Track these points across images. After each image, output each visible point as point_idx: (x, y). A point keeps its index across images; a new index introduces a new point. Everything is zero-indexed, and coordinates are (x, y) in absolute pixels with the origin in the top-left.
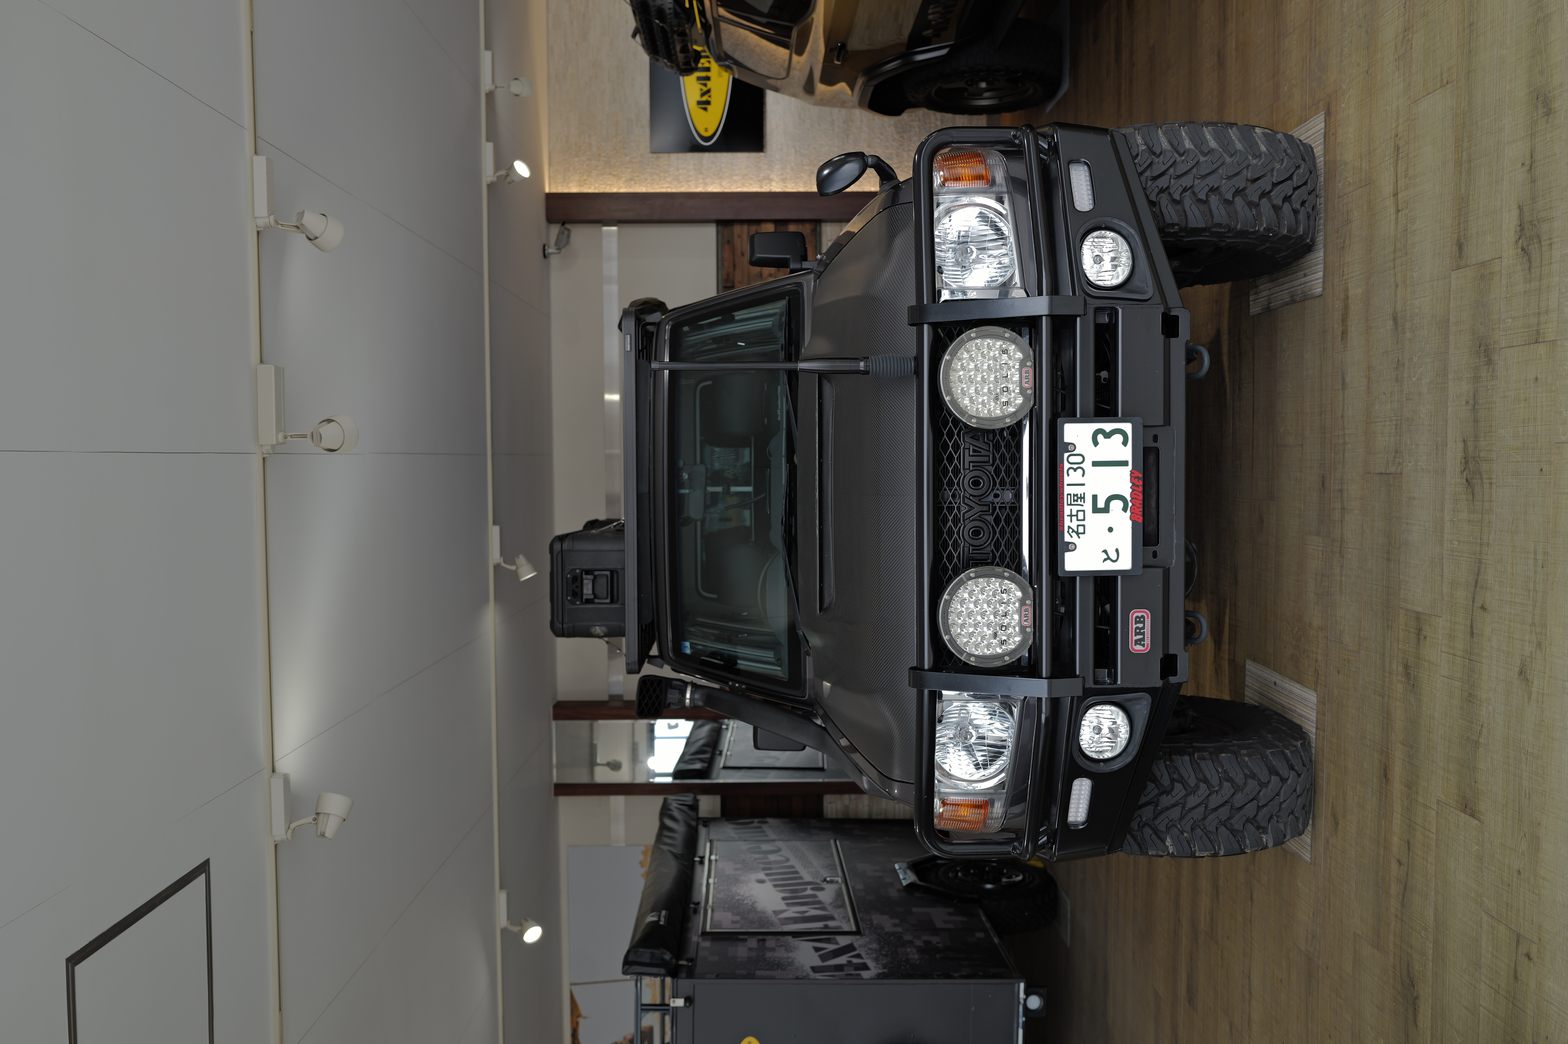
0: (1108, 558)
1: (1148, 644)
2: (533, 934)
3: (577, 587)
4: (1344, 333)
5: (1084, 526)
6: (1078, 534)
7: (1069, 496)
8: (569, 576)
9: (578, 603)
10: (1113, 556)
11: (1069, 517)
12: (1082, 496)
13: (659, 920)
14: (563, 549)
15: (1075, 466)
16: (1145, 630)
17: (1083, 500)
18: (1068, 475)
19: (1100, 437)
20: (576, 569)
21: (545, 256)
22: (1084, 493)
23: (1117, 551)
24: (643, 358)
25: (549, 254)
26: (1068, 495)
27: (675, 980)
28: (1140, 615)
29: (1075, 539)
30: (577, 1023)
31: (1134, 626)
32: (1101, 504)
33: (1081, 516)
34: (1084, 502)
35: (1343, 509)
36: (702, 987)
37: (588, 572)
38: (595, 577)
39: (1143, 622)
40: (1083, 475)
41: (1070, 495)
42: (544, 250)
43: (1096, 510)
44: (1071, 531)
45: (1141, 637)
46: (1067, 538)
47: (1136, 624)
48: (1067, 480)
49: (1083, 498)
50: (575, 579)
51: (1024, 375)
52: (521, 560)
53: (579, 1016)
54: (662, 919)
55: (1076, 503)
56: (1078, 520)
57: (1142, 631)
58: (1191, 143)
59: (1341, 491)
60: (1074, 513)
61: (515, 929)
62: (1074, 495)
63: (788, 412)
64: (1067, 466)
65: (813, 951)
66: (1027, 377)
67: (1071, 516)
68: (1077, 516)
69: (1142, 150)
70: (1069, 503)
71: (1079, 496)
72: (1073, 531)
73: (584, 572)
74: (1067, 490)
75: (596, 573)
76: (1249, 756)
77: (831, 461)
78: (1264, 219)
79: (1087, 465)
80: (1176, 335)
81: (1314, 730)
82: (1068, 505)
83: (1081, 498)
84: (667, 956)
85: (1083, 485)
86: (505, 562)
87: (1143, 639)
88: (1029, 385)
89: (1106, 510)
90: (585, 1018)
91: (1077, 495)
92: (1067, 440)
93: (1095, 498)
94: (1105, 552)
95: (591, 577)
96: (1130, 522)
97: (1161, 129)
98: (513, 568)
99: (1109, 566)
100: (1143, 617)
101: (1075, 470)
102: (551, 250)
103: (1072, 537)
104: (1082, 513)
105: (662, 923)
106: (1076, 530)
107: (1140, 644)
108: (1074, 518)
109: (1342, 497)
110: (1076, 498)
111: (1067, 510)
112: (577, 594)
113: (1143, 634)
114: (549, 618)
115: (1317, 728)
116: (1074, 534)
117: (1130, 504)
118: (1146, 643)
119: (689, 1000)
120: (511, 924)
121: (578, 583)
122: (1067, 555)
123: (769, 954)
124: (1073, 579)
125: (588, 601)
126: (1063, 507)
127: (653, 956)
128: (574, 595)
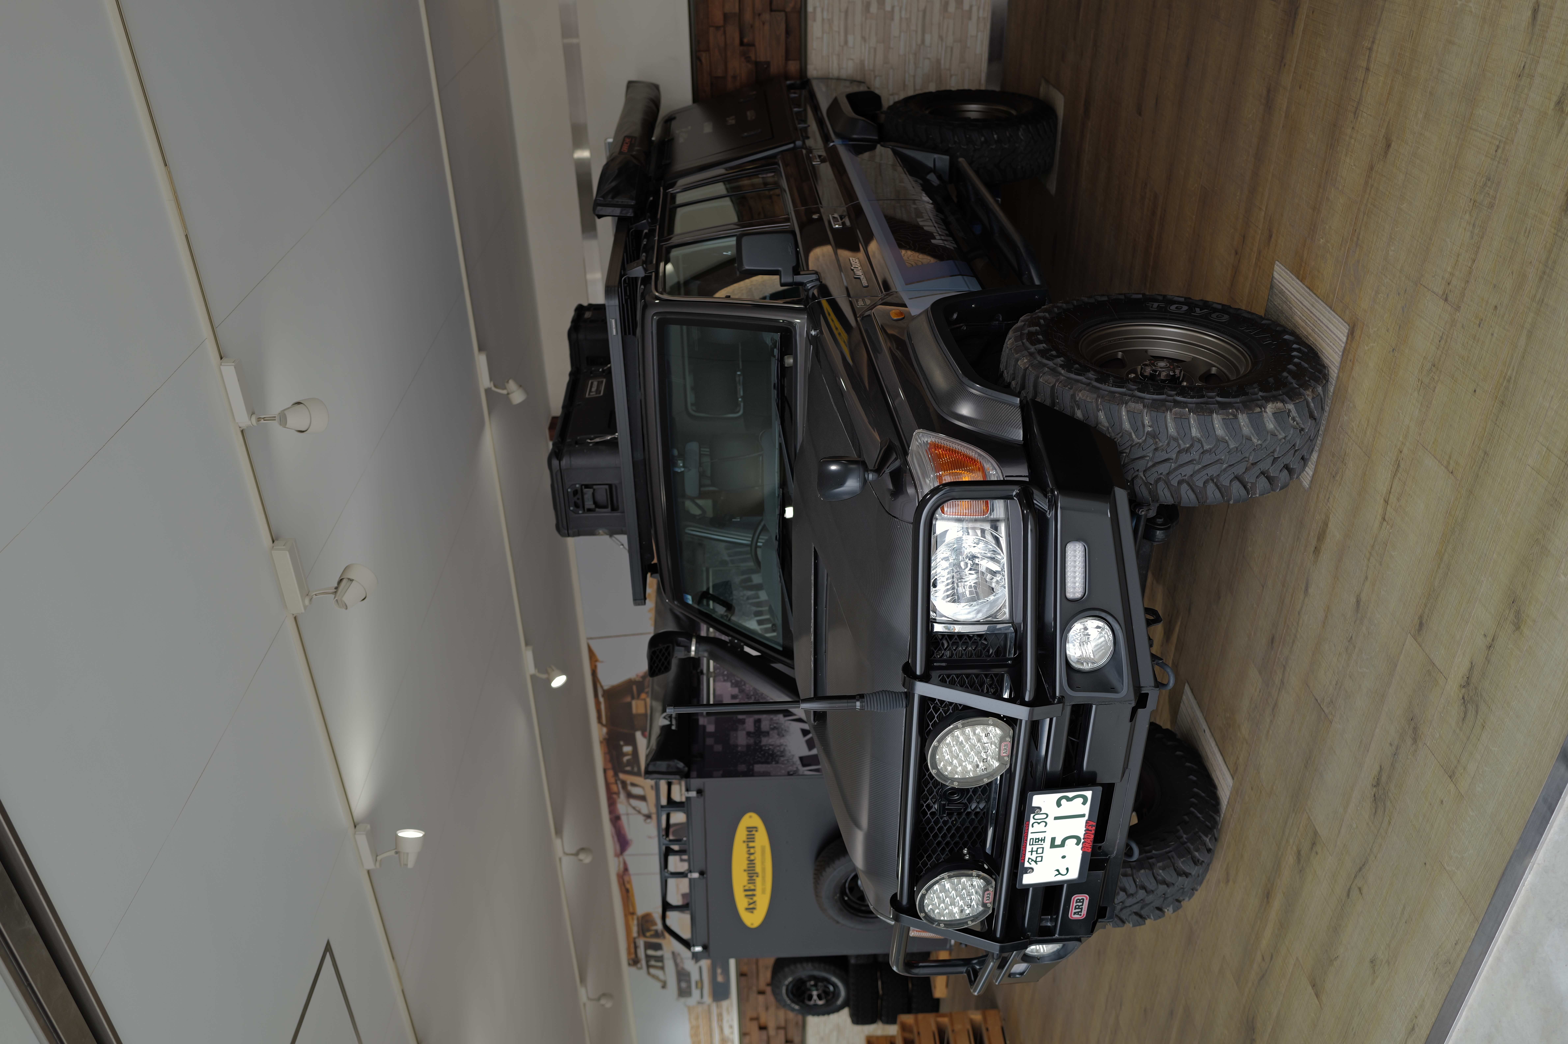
0: (1060, 874)
1: (1084, 915)
2: (559, 681)
3: (578, 499)
5: (1042, 857)
6: (1036, 862)
7: (1032, 840)
8: (569, 490)
9: (580, 512)
10: (1063, 871)
11: (1030, 853)
12: (1043, 839)
13: (671, 725)
14: (562, 467)
15: (1039, 821)
16: (1083, 907)
17: (1043, 841)
18: (1033, 826)
19: (1063, 802)
20: (576, 484)
22: (1045, 837)
23: (1067, 869)
24: (629, 334)
26: (1031, 839)
27: (688, 780)
29: (1033, 865)
30: (596, 666)
31: (1075, 904)
32: (1058, 842)
33: (1040, 851)
34: (1044, 842)
36: (710, 784)
37: (587, 486)
38: (594, 490)
39: (1083, 902)
40: (1045, 826)
41: (1033, 839)
43: (1053, 845)
44: (1030, 860)
45: (1080, 910)
46: (1027, 865)
47: (1076, 903)
48: (1031, 830)
50: (575, 492)
51: (1003, 747)
52: (512, 385)
53: (597, 661)
54: (674, 722)
55: (1037, 843)
56: (1037, 853)
57: (1080, 907)
58: (1198, 431)
60: (1035, 849)
61: (543, 676)
62: (1036, 839)
64: (1032, 821)
65: (800, 734)
67: (1032, 851)
68: (1037, 851)
69: (1148, 431)
70: (1031, 844)
71: (1040, 839)
72: (1032, 860)
73: (583, 487)
74: (1030, 836)
75: (595, 487)
79: (1050, 820)
83: (1041, 840)
84: (681, 765)
85: (1045, 832)
86: (495, 386)
87: (1081, 912)
88: (1006, 753)
89: (1063, 845)
91: (1038, 839)
92: (1034, 804)
93: (1053, 840)
94: (1058, 870)
95: (591, 491)
96: (1081, 852)
98: (504, 392)
99: (1060, 878)
101: (1039, 823)
103: (1030, 864)
104: (1042, 849)
105: (674, 728)
106: (1035, 860)
107: (1078, 914)
108: (1034, 853)
111: (1029, 848)
112: (579, 506)
113: (1082, 909)
114: (554, 522)
116: (1033, 863)
117: (1082, 841)
118: (1082, 914)
119: (700, 792)
120: (539, 672)
121: (579, 496)
122: (1025, 876)
123: (765, 741)
124: (1028, 890)
125: (589, 510)
126: (1026, 846)
127: (669, 766)
128: (576, 506)
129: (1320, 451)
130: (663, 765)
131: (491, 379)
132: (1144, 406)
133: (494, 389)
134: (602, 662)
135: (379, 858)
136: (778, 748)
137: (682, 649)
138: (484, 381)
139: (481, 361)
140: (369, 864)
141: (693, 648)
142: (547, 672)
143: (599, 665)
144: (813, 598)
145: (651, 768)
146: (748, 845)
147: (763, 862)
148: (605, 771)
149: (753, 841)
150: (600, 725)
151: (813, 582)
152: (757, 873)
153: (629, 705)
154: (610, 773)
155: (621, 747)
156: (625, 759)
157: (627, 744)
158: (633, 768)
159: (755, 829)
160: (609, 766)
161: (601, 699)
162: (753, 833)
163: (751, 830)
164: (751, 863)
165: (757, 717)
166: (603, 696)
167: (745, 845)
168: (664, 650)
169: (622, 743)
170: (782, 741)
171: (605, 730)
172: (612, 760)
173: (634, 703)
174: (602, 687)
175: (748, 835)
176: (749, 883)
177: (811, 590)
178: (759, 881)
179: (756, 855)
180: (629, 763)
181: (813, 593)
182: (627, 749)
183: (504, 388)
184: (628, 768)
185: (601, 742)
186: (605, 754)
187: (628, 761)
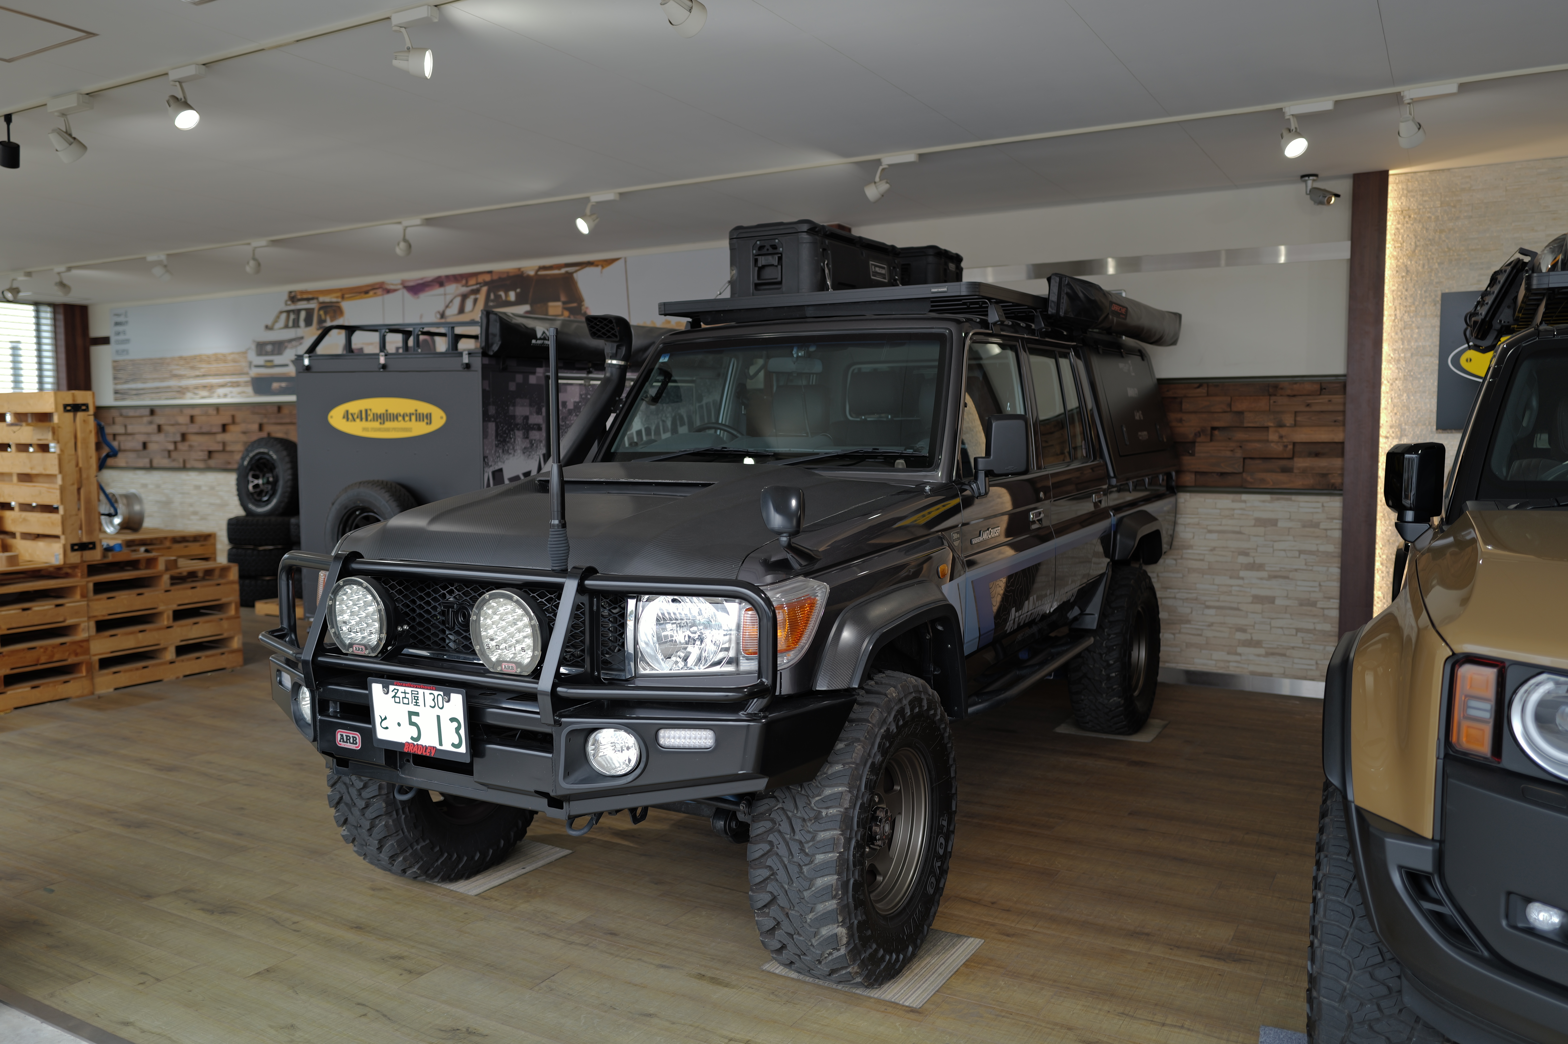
0: (382, 720)
1: (341, 744)
2: (583, 226)
3: (768, 250)
5: (399, 703)
6: (394, 697)
8: (777, 241)
9: (754, 252)
10: (384, 724)
13: (536, 339)
14: (800, 234)
15: (436, 700)
17: (415, 704)
18: (430, 694)
19: (455, 724)
20: (783, 248)
21: (1303, 176)
22: (420, 706)
23: (387, 728)
24: (932, 306)
25: (1306, 181)
26: (418, 692)
27: (480, 355)
28: (358, 741)
29: (391, 694)
30: (597, 266)
31: (351, 735)
32: (414, 719)
33: (406, 701)
36: (476, 377)
37: (780, 259)
38: (776, 266)
40: (431, 707)
41: (418, 694)
42: (1309, 176)
43: (411, 714)
44: (396, 691)
46: (391, 687)
48: (427, 692)
49: (417, 704)
50: (774, 247)
51: (510, 665)
52: (884, 187)
53: (603, 267)
54: (539, 342)
55: (413, 698)
56: (403, 698)
58: (821, 860)
60: (407, 696)
61: (587, 211)
62: (418, 697)
64: (436, 693)
66: (509, 667)
67: (405, 693)
68: (405, 698)
71: (418, 701)
72: (396, 693)
73: (780, 255)
74: (421, 691)
75: (779, 267)
79: (437, 711)
80: (550, 805)
82: (412, 691)
83: (416, 702)
84: (495, 348)
85: (425, 706)
86: (883, 169)
88: (504, 668)
89: (412, 723)
91: (418, 699)
92: (453, 695)
93: (417, 714)
94: (385, 718)
95: (776, 263)
96: (404, 742)
98: (877, 179)
99: (378, 720)
100: (356, 744)
101: (433, 700)
102: (1310, 183)
103: (392, 691)
104: (408, 703)
105: (534, 341)
106: (396, 696)
107: (341, 739)
108: (403, 695)
110: (416, 698)
111: (408, 690)
112: (761, 250)
115: (452, 891)
116: (393, 694)
117: (415, 744)
119: (468, 366)
120: (595, 208)
121: (771, 251)
122: (380, 686)
123: (519, 434)
124: (366, 689)
125: (756, 261)
126: (411, 687)
127: (495, 335)
128: (761, 248)
129: (798, 980)
130: (495, 329)
131: (890, 165)
132: (846, 809)
133: (881, 168)
134: (601, 272)
135: (403, 30)
136: (511, 447)
137: (614, 351)
138: (889, 159)
139: (909, 156)
140: (397, 19)
141: (614, 362)
142: (592, 214)
143: (599, 268)
144: (664, 481)
145: (492, 317)
146: (413, 414)
147: (395, 429)
148: (490, 272)
149: (416, 420)
150: (537, 268)
151: (680, 481)
152: (384, 423)
153: (557, 299)
154: (488, 278)
155: (515, 290)
156: (502, 294)
157: (517, 295)
158: (492, 301)
159: (429, 422)
160: (495, 277)
161: (563, 271)
162: (425, 420)
163: (428, 418)
164: (395, 417)
165: (544, 427)
166: (567, 272)
167: (413, 411)
168: (613, 332)
169: (518, 290)
170: (519, 452)
171: (532, 273)
172: (501, 279)
173: (559, 304)
174: (576, 271)
175: (423, 414)
176: (374, 414)
177: (672, 480)
178: (376, 424)
179: (402, 422)
180: (498, 297)
181: (668, 481)
182: (512, 296)
183: (881, 180)
184: (492, 296)
185: (519, 269)
186: (508, 273)
187: (500, 296)
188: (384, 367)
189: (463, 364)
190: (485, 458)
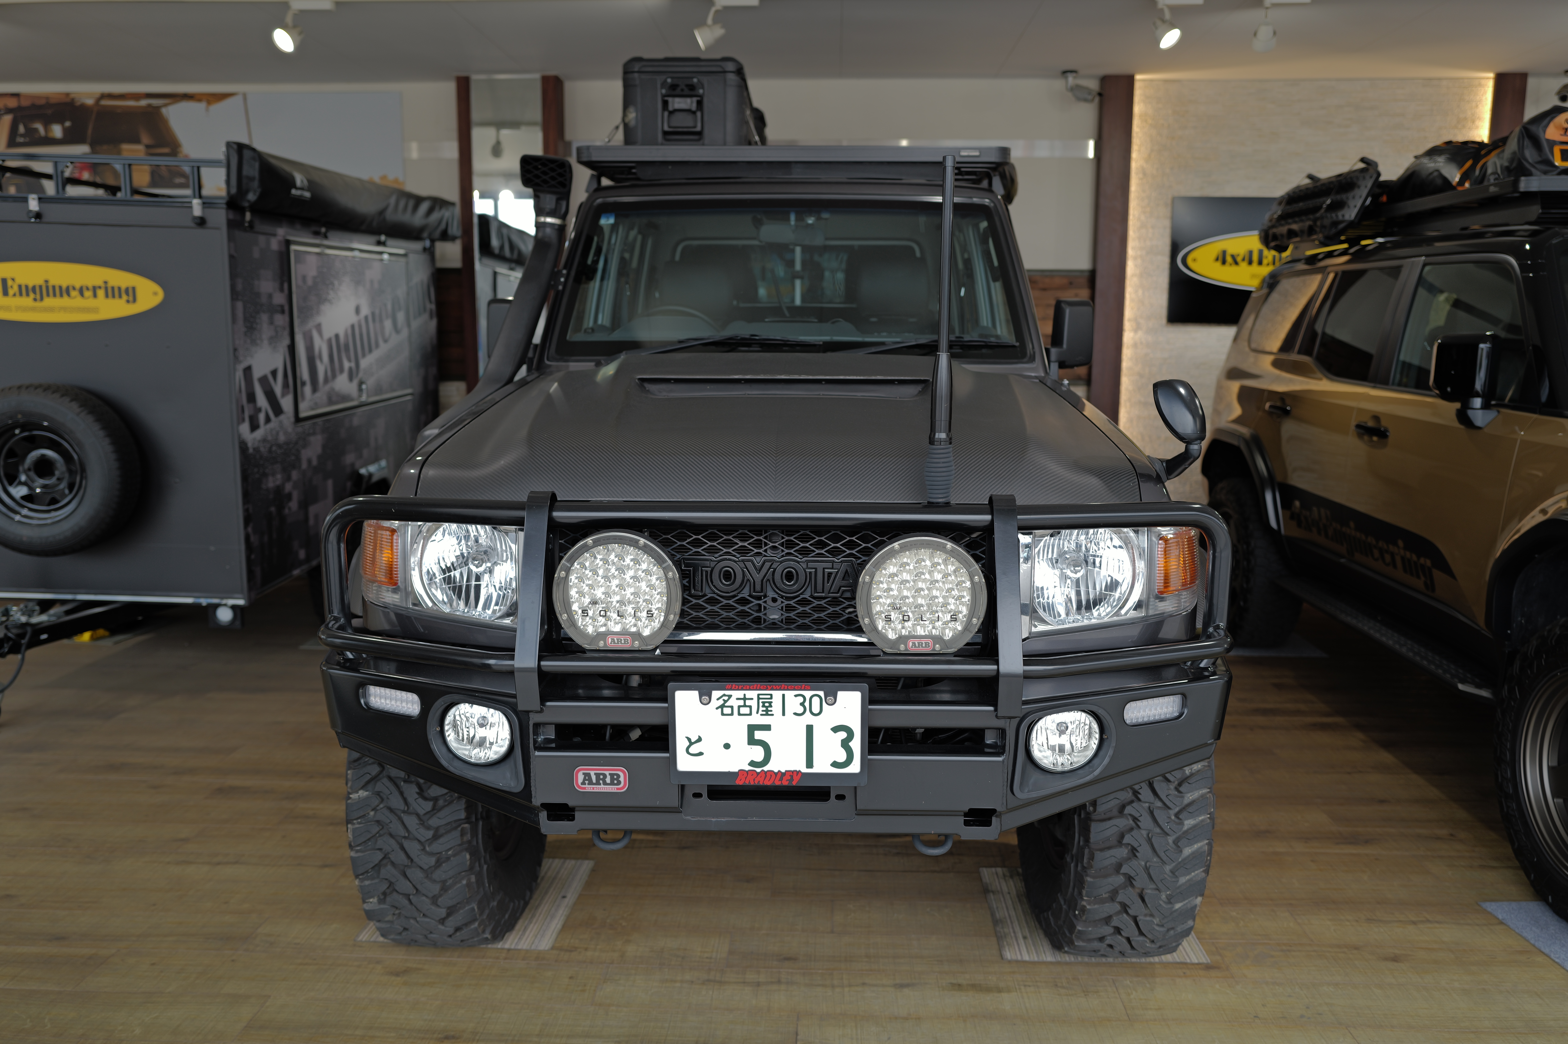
0: (691, 744)
1: (585, 788)
2: (283, 40)
3: (683, 90)
4: (959, 987)
5: (732, 714)
6: (722, 707)
7: (769, 697)
8: (696, 80)
9: (664, 91)
10: (694, 749)
11: (742, 697)
12: (769, 713)
13: (296, 188)
14: (727, 74)
15: (807, 704)
16: (602, 786)
17: (764, 713)
18: (796, 696)
19: (843, 735)
20: (704, 89)
21: (1065, 72)
22: (773, 715)
23: (701, 754)
25: (1066, 78)
26: (771, 695)
28: (622, 779)
29: (715, 702)
30: (200, 100)
31: (607, 773)
32: (758, 735)
33: (745, 710)
34: (762, 715)
35: (758, 984)
36: (219, 239)
37: (700, 103)
38: (694, 113)
39: (612, 783)
40: (795, 714)
41: (771, 698)
42: (1072, 72)
43: (752, 729)
44: (726, 698)
45: (594, 781)
46: (716, 694)
47: (610, 774)
48: (790, 694)
49: (767, 713)
50: (692, 87)
51: (924, 641)
52: (719, 31)
53: (209, 103)
54: (298, 193)
55: (761, 704)
56: (739, 707)
57: (601, 782)
58: (1190, 826)
59: (779, 982)
60: (748, 703)
61: (289, 19)
62: (770, 703)
63: (883, 344)
64: (808, 694)
65: (272, 368)
66: (920, 644)
67: (745, 699)
68: (745, 706)
69: (1185, 770)
70: (761, 697)
71: (769, 709)
72: (725, 701)
73: (699, 98)
74: (777, 695)
75: (699, 114)
76: (468, 885)
77: (823, 395)
78: (1096, 906)
79: (808, 719)
80: (967, 823)
81: (507, 946)
82: (759, 695)
83: (767, 711)
84: (248, 197)
85: (784, 714)
86: (717, 12)
87: (591, 783)
88: (911, 646)
89: (752, 741)
90: (207, 110)
91: (771, 706)
92: (841, 695)
93: (767, 728)
94: (700, 740)
95: (694, 107)
96: (737, 770)
97: (1209, 792)
98: (710, 21)
99: (681, 744)
100: (619, 783)
101: (802, 704)
102: (1071, 80)
103: (718, 699)
104: (748, 713)
105: (293, 191)
106: (726, 705)
107: (585, 779)
108: (741, 703)
109: (772, 983)
110: (767, 704)
111: (752, 694)
112: (674, 90)
113: (598, 783)
114: (646, 56)
115: (509, 950)
116: (721, 702)
117: (758, 770)
118: (587, 786)
119: (202, 222)
120: (295, 15)
122: (696, 693)
123: (264, 317)
124: (665, 700)
125: (665, 104)
126: (756, 689)
127: (251, 179)
128: (673, 87)
130: (251, 173)
131: (725, 7)
133: (714, 9)
136: (257, 336)
137: (553, 206)
141: (552, 220)
146: (100, 287)
147: (64, 309)
148: (16, 95)
149: (107, 296)
150: (98, 96)
152: (42, 299)
153: (136, 140)
154: (12, 103)
155: (61, 122)
156: (40, 127)
157: (65, 131)
158: (22, 136)
159: (131, 299)
160: (25, 103)
161: (144, 103)
162: (125, 297)
163: (131, 294)
164: (66, 291)
165: (286, 308)
166: (149, 106)
167: (99, 282)
169: (68, 124)
170: (266, 342)
171: (90, 102)
172: (34, 106)
173: (140, 148)
174: (166, 105)
175: (119, 289)
176: (20, 287)
178: (27, 301)
179: (79, 298)
180: (31, 132)
182: (57, 131)
183: (715, 21)
184: (21, 129)
185: (67, 95)
186: (47, 98)
187: (36, 130)
188: (38, 215)
189: (195, 218)
190: (235, 350)
